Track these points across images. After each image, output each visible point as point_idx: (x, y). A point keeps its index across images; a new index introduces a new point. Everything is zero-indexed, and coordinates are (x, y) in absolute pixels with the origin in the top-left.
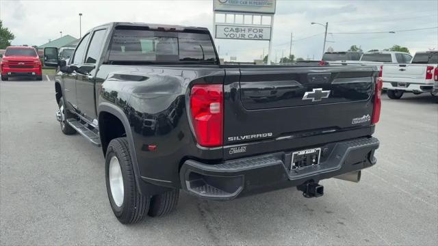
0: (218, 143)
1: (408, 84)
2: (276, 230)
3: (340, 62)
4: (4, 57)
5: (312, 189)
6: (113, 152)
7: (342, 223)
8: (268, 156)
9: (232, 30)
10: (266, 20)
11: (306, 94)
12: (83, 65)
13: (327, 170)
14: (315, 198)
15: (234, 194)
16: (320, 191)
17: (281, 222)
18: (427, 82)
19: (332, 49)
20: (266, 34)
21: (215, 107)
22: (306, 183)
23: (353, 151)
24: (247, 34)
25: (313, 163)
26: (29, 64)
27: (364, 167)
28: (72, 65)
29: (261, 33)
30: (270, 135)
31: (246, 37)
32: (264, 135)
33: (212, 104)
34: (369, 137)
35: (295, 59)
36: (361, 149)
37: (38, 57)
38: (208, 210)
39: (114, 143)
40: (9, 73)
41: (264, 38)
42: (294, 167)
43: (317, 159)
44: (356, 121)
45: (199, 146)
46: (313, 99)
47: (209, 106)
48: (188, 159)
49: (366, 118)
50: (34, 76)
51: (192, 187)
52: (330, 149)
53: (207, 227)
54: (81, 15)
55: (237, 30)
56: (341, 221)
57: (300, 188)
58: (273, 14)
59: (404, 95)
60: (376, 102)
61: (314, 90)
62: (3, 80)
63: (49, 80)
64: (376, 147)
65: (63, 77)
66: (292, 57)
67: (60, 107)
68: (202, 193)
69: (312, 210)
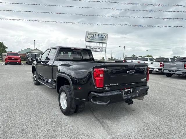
0: (102, 86)
1: (154, 69)
2: (117, 116)
3: (130, 60)
4: (6, 56)
5: (130, 102)
6: (62, 90)
7: (138, 114)
8: (116, 91)
9: (92, 48)
10: (104, 45)
11: (128, 71)
12: (45, 60)
13: (134, 96)
14: (131, 105)
15: (107, 103)
16: (132, 102)
17: (119, 114)
18: (160, 68)
19: (126, 56)
20: (104, 50)
21: (101, 75)
22: (128, 100)
23: (142, 90)
24: (97, 50)
25: (129, 93)
26: (16, 59)
27: (145, 95)
28: (41, 60)
29: (102, 50)
30: (117, 84)
31: (97, 51)
32: (116, 84)
33: (101, 74)
34: (146, 85)
35: (113, 59)
36: (144, 89)
37: (19, 56)
38: (94, 111)
39: (63, 87)
40: (8, 62)
41: (103, 51)
42: (124, 95)
43: (131, 92)
44: (142, 80)
45: (96, 88)
46: (130, 73)
47: (100, 75)
48: (92, 92)
49: (145, 79)
50: (18, 63)
51: (93, 101)
52: (135, 89)
53: (95, 116)
54: (35, 41)
55: (94, 48)
56: (138, 113)
57: (126, 102)
58: (106, 43)
59: (153, 72)
60: (147, 74)
61: (130, 70)
62: (5, 65)
63: (23, 65)
64: (148, 88)
65: (37, 64)
66: (112, 58)
67: (34, 75)
68: (97, 103)
69: (128, 110)
